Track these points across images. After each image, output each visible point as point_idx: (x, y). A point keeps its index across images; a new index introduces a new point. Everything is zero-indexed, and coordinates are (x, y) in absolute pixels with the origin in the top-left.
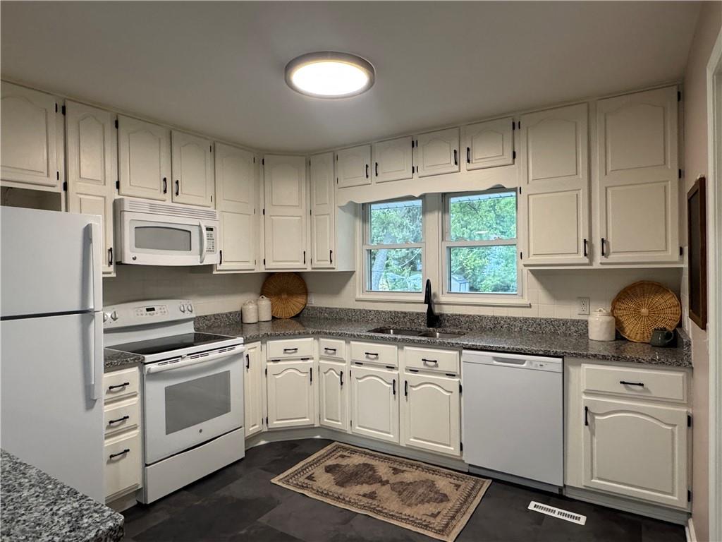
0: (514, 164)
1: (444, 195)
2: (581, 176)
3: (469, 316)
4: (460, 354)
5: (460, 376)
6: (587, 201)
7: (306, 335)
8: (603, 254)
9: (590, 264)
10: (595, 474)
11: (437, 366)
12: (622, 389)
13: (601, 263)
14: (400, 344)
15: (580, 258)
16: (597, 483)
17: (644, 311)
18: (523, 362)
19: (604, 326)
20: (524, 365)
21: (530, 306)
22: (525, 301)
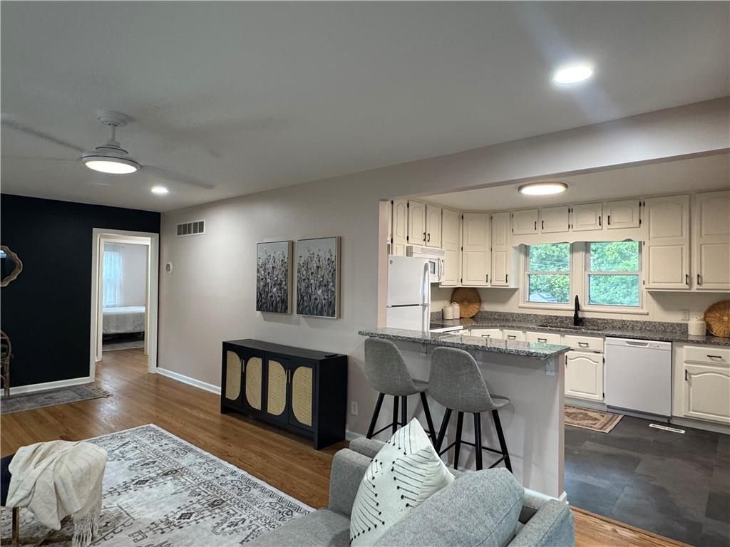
0: (640, 226)
1: (586, 243)
2: (684, 237)
3: (603, 320)
4: (604, 340)
5: (603, 353)
6: (688, 252)
7: (496, 327)
8: (698, 283)
9: (690, 289)
10: (691, 409)
11: (588, 347)
12: (709, 360)
13: (697, 289)
14: (563, 334)
15: (684, 285)
16: (692, 413)
17: (726, 318)
18: (646, 344)
19: (699, 326)
20: (647, 346)
21: (648, 314)
22: (644, 311)
